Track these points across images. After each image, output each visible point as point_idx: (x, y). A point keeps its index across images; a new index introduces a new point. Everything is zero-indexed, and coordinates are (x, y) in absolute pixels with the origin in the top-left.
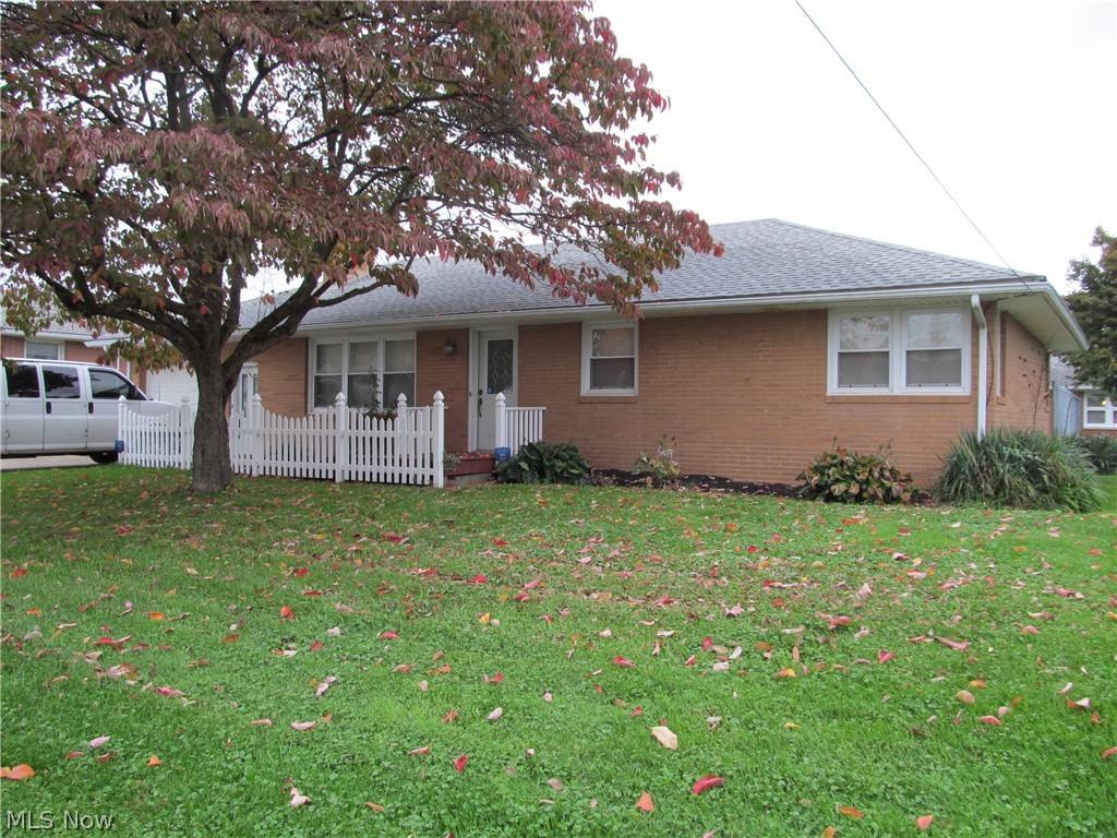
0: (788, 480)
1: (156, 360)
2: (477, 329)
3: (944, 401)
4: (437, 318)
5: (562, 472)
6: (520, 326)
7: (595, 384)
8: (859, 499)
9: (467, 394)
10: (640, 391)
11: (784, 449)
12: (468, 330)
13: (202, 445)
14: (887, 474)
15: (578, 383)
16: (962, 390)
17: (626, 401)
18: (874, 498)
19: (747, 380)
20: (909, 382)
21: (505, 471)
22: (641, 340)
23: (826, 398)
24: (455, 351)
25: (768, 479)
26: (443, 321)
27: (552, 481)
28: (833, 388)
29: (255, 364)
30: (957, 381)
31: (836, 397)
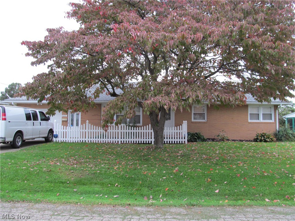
0: (241, 139)
3: (270, 123)
10: (207, 120)
11: (240, 133)
15: (192, 118)
16: (272, 121)
17: (204, 123)
20: (263, 119)
28: (249, 121)
30: (271, 119)
31: (250, 122)
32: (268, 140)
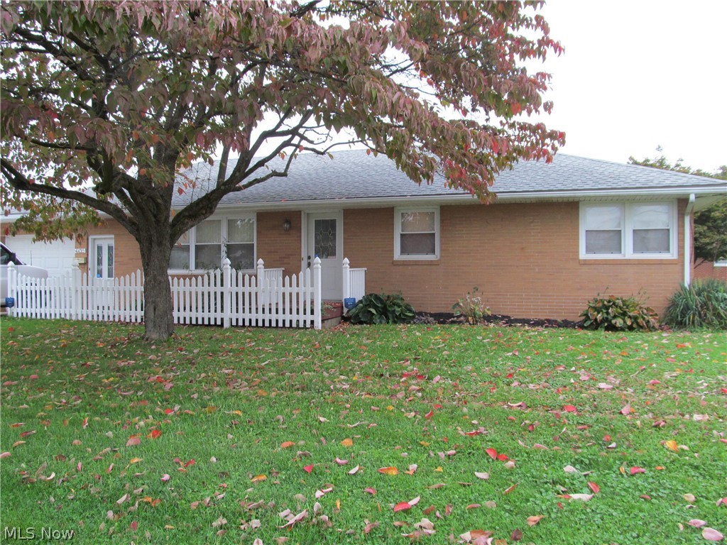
0: (553, 316)
1: (51, 233)
2: (307, 211)
3: (661, 263)
4: (283, 203)
5: (400, 315)
6: (344, 210)
7: (403, 251)
8: (631, 328)
9: (300, 260)
10: (441, 256)
11: (550, 296)
12: (300, 211)
13: (154, 302)
14: (645, 311)
15: (392, 251)
16: (672, 255)
17: (431, 263)
18: (641, 327)
19: (523, 248)
20: (635, 250)
21: (357, 315)
22: (442, 221)
23: (579, 261)
24: (290, 228)
25: (538, 315)
26: (286, 205)
27: (395, 322)
28: (583, 255)
29: (113, 236)
30: (668, 249)
31: (585, 260)
32: (619, 322)
